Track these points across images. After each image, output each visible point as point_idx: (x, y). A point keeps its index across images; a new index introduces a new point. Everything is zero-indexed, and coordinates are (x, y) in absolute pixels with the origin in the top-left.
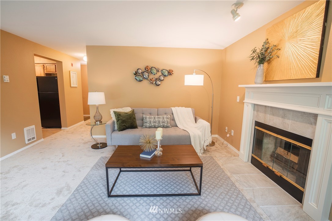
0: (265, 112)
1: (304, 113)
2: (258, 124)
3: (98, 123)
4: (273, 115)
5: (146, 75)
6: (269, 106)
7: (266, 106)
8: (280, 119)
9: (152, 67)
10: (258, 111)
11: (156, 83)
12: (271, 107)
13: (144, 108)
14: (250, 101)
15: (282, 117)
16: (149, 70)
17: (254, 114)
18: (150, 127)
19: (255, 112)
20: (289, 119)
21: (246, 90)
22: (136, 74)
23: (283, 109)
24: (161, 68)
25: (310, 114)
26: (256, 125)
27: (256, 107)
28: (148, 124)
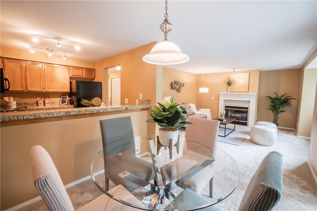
0: (230, 102)
1: (245, 101)
2: (226, 107)
4: (234, 103)
5: (176, 86)
7: (230, 100)
9: (178, 81)
10: (226, 102)
11: (179, 90)
12: (233, 100)
14: (222, 99)
15: (238, 103)
16: (177, 83)
17: (224, 103)
20: (240, 103)
21: (220, 94)
22: (172, 84)
23: (238, 100)
25: (247, 101)
26: (225, 107)
27: (225, 101)
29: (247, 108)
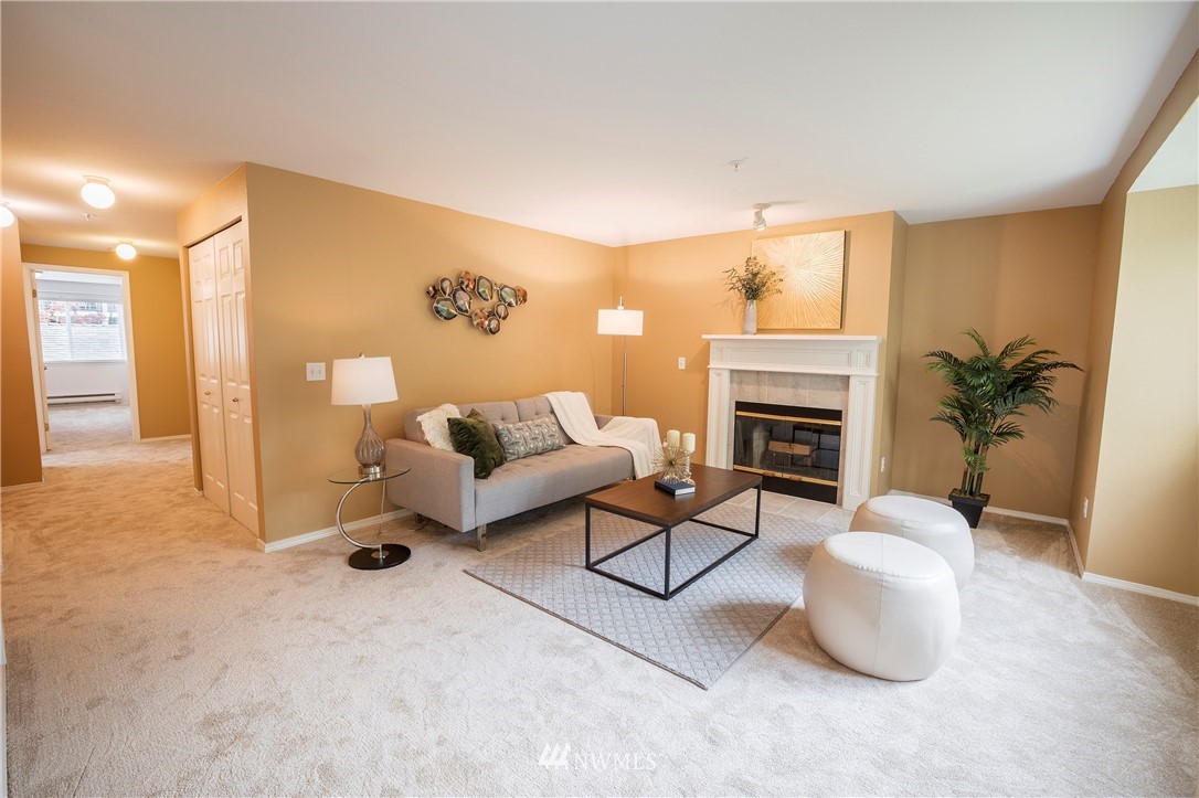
0: (759, 383)
1: (827, 376)
2: (740, 406)
3: (375, 473)
4: (776, 386)
5: (463, 299)
6: (765, 372)
7: (758, 372)
8: (790, 390)
9: (481, 277)
10: (740, 382)
11: (489, 325)
12: (770, 373)
13: (487, 404)
14: (720, 368)
15: (793, 387)
16: (470, 284)
17: (731, 388)
18: (527, 455)
19: (735, 386)
20: (804, 388)
21: (712, 345)
22: (435, 292)
23: (794, 374)
24: (499, 280)
25: (836, 376)
26: (737, 409)
27: (735, 375)
28: (522, 448)
29: (837, 415)
